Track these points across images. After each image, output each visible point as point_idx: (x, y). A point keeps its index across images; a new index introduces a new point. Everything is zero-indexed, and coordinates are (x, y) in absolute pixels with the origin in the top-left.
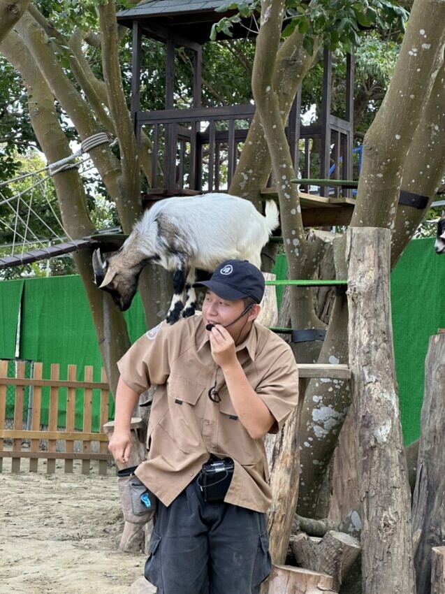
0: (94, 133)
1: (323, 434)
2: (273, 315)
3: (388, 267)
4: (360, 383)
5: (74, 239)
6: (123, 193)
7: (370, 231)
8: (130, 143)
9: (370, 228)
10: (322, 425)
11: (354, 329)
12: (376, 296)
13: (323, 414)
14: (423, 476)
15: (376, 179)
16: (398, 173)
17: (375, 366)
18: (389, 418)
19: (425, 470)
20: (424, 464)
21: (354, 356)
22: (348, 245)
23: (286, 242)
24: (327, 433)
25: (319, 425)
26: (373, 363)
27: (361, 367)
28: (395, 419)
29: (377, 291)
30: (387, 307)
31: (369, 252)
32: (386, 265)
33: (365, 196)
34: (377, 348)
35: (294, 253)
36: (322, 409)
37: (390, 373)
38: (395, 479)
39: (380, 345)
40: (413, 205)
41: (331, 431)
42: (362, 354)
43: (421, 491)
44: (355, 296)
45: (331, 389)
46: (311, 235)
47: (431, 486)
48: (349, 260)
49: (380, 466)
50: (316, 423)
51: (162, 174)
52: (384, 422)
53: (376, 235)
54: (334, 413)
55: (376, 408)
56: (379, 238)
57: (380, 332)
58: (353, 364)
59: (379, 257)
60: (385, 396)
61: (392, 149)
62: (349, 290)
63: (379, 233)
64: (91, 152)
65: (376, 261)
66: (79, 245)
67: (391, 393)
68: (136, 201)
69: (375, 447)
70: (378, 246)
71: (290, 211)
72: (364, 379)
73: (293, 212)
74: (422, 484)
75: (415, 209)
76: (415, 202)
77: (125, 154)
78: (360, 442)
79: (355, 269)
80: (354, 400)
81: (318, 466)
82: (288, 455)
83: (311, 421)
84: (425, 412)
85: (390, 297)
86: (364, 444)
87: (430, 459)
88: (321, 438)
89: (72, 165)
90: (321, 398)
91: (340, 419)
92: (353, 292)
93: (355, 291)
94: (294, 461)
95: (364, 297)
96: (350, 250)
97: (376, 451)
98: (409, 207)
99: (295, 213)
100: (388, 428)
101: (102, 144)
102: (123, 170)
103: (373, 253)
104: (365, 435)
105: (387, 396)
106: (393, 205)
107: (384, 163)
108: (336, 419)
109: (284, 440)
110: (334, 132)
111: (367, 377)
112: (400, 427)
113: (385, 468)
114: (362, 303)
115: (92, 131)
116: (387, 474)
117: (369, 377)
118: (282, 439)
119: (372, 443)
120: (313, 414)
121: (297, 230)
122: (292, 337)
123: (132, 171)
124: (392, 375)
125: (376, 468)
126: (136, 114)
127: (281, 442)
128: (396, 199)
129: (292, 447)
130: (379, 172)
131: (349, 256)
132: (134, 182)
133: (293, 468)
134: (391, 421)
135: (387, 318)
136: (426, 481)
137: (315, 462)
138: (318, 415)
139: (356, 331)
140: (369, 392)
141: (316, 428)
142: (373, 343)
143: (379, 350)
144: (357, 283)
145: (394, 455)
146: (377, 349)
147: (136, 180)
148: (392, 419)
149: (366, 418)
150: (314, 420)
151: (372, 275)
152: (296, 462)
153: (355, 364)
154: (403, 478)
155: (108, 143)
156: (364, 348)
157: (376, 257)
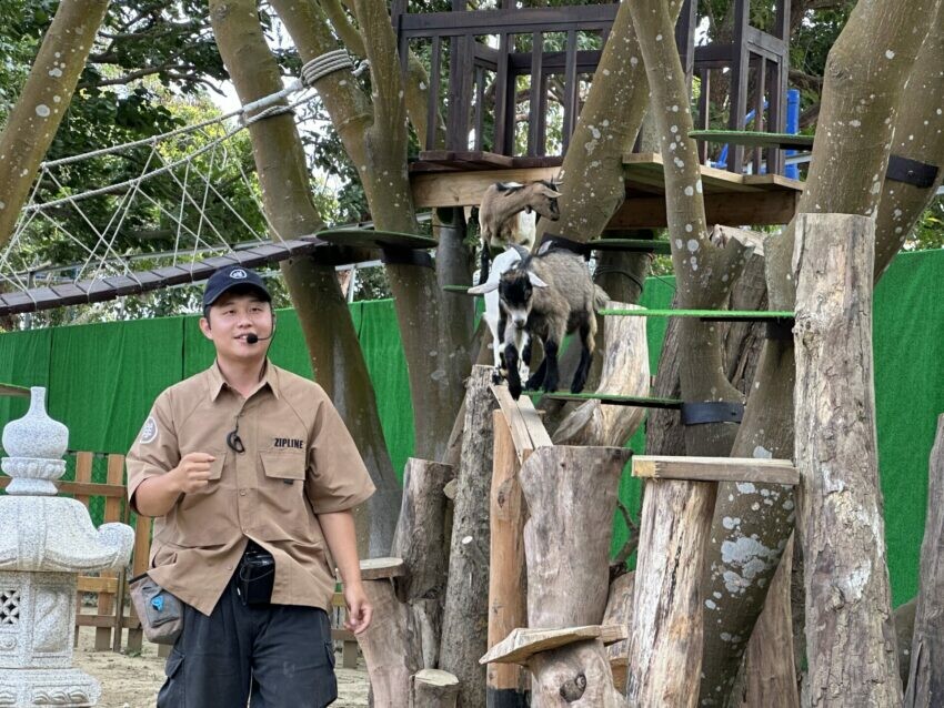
0: (326, 50)
1: (740, 587)
2: (641, 381)
3: (869, 285)
4: (815, 492)
5: (285, 239)
6: (374, 159)
7: (839, 219)
8: (390, 69)
9: (839, 215)
10: (739, 570)
11: (805, 396)
12: (847, 337)
13: (741, 550)
14: (923, 665)
15: (848, 130)
16: (888, 121)
17: (844, 463)
18: (867, 557)
19: (926, 654)
20: (924, 642)
21: (805, 444)
22: (798, 246)
23: (676, 247)
24: (747, 584)
25: (733, 570)
26: (839, 456)
27: (817, 464)
28: (877, 560)
29: (849, 328)
30: (865, 358)
31: (837, 258)
32: (866, 282)
33: (827, 161)
34: (846, 430)
35: (689, 265)
36: (739, 540)
37: (870, 476)
38: (875, 666)
39: (852, 425)
40: (910, 180)
41: (755, 581)
42: (820, 441)
43: (919, 691)
44: (808, 337)
45: (756, 507)
46: (718, 235)
47: (937, 683)
48: (798, 272)
49: (848, 643)
50: (728, 567)
51: (444, 128)
52: (857, 564)
53: (849, 229)
54: (761, 549)
55: (844, 539)
56: (854, 234)
57: (853, 403)
58: (803, 458)
59: (853, 268)
60: (861, 517)
61: (878, 77)
62: (797, 326)
63: (854, 225)
64: (318, 84)
65: (849, 274)
66: (295, 249)
67: (870, 513)
68: (399, 173)
69: (841, 608)
70: (853, 247)
71: (683, 190)
72: (822, 486)
73: (689, 191)
74: (921, 678)
75: (914, 188)
76: (914, 175)
77: (380, 89)
78: (814, 599)
79: (810, 289)
80: (804, 523)
81: (730, 643)
82: (683, 619)
83: (720, 562)
84: (928, 550)
85: (871, 341)
86: (822, 602)
87: (937, 634)
88: (737, 593)
89: (284, 108)
90: (738, 521)
91: (772, 561)
92: (805, 329)
93: (808, 327)
94: (693, 630)
95: (824, 339)
96: (802, 253)
97: (843, 616)
98: (902, 184)
99: (691, 194)
100: (866, 574)
101: (340, 69)
102: (377, 117)
103: (844, 261)
104: (822, 587)
105: (864, 517)
106: (876, 178)
107: (863, 102)
108: (764, 559)
109: (676, 591)
110: (755, 58)
111: (828, 483)
112: (885, 575)
113: (857, 647)
114: (821, 350)
115: (321, 46)
116: (862, 657)
117: (833, 482)
118: (672, 589)
119: (836, 601)
120: (724, 549)
121: (694, 224)
122: (683, 414)
123: (391, 119)
124: (873, 479)
125: (841, 645)
126: (401, 17)
127: (671, 595)
128: (883, 168)
129: (690, 605)
130: (854, 117)
131: (800, 265)
132: (396, 138)
133: (691, 642)
134: (870, 562)
135: (866, 378)
136: (928, 675)
137: (725, 637)
138: (732, 551)
139: (809, 400)
140: (832, 510)
141: (728, 575)
142: (841, 421)
143: (851, 434)
144: (812, 314)
145: (875, 623)
146: (846, 433)
147: (399, 136)
148: (873, 559)
149: (826, 556)
150: (725, 561)
151: (840, 300)
152: (696, 632)
153: (807, 457)
154: (889, 665)
155: (349, 68)
156: (824, 429)
157: (849, 266)
